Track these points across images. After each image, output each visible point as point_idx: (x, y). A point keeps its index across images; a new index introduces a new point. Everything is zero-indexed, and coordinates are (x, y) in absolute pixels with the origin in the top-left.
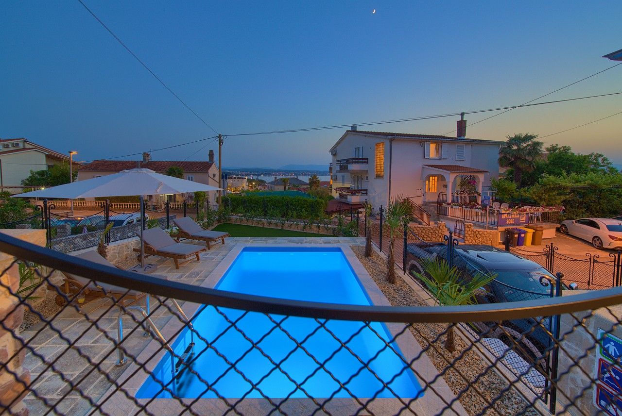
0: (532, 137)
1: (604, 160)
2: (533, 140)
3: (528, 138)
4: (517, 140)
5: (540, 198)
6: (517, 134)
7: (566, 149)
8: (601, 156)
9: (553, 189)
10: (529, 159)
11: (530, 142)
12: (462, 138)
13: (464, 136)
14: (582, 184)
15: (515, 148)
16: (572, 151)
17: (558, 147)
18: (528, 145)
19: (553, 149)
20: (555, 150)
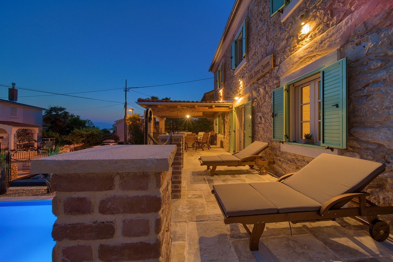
0: (64, 109)
1: (91, 122)
3: (61, 109)
4: (56, 109)
5: (73, 140)
6: (55, 106)
7: (78, 117)
8: (90, 121)
9: (78, 135)
10: (63, 120)
11: (63, 112)
12: (14, 101)
13: (16, 100)
14: (89, 133)
15: (54, 113)
17: (74, 115)
18: (63, 113)
20: (72, 117)
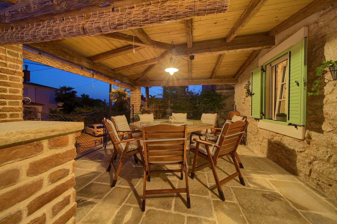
2: (73, 90)
3: (70, 89)
4: (64, 89)
15: (64, 93)
16: (90, 97)
19: (83, 96)
